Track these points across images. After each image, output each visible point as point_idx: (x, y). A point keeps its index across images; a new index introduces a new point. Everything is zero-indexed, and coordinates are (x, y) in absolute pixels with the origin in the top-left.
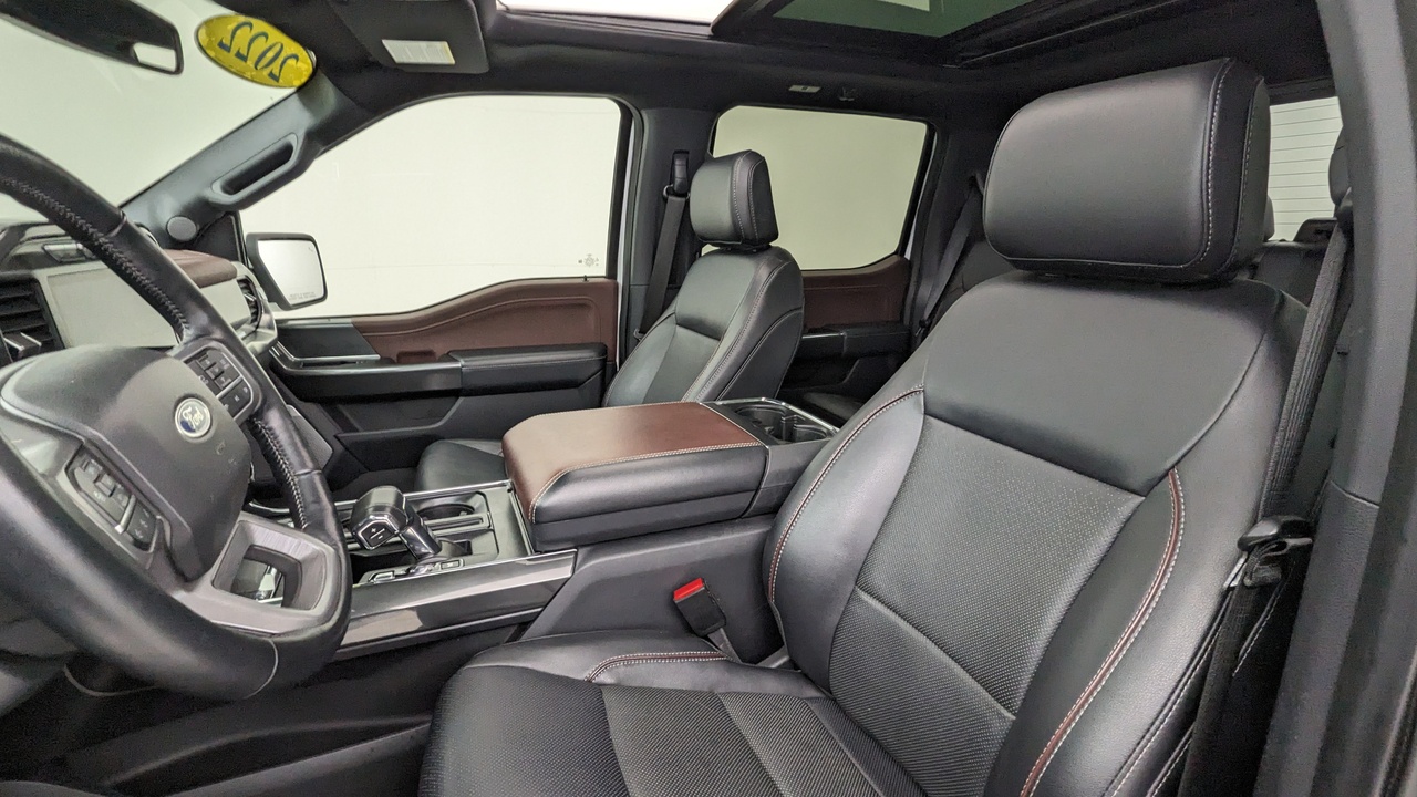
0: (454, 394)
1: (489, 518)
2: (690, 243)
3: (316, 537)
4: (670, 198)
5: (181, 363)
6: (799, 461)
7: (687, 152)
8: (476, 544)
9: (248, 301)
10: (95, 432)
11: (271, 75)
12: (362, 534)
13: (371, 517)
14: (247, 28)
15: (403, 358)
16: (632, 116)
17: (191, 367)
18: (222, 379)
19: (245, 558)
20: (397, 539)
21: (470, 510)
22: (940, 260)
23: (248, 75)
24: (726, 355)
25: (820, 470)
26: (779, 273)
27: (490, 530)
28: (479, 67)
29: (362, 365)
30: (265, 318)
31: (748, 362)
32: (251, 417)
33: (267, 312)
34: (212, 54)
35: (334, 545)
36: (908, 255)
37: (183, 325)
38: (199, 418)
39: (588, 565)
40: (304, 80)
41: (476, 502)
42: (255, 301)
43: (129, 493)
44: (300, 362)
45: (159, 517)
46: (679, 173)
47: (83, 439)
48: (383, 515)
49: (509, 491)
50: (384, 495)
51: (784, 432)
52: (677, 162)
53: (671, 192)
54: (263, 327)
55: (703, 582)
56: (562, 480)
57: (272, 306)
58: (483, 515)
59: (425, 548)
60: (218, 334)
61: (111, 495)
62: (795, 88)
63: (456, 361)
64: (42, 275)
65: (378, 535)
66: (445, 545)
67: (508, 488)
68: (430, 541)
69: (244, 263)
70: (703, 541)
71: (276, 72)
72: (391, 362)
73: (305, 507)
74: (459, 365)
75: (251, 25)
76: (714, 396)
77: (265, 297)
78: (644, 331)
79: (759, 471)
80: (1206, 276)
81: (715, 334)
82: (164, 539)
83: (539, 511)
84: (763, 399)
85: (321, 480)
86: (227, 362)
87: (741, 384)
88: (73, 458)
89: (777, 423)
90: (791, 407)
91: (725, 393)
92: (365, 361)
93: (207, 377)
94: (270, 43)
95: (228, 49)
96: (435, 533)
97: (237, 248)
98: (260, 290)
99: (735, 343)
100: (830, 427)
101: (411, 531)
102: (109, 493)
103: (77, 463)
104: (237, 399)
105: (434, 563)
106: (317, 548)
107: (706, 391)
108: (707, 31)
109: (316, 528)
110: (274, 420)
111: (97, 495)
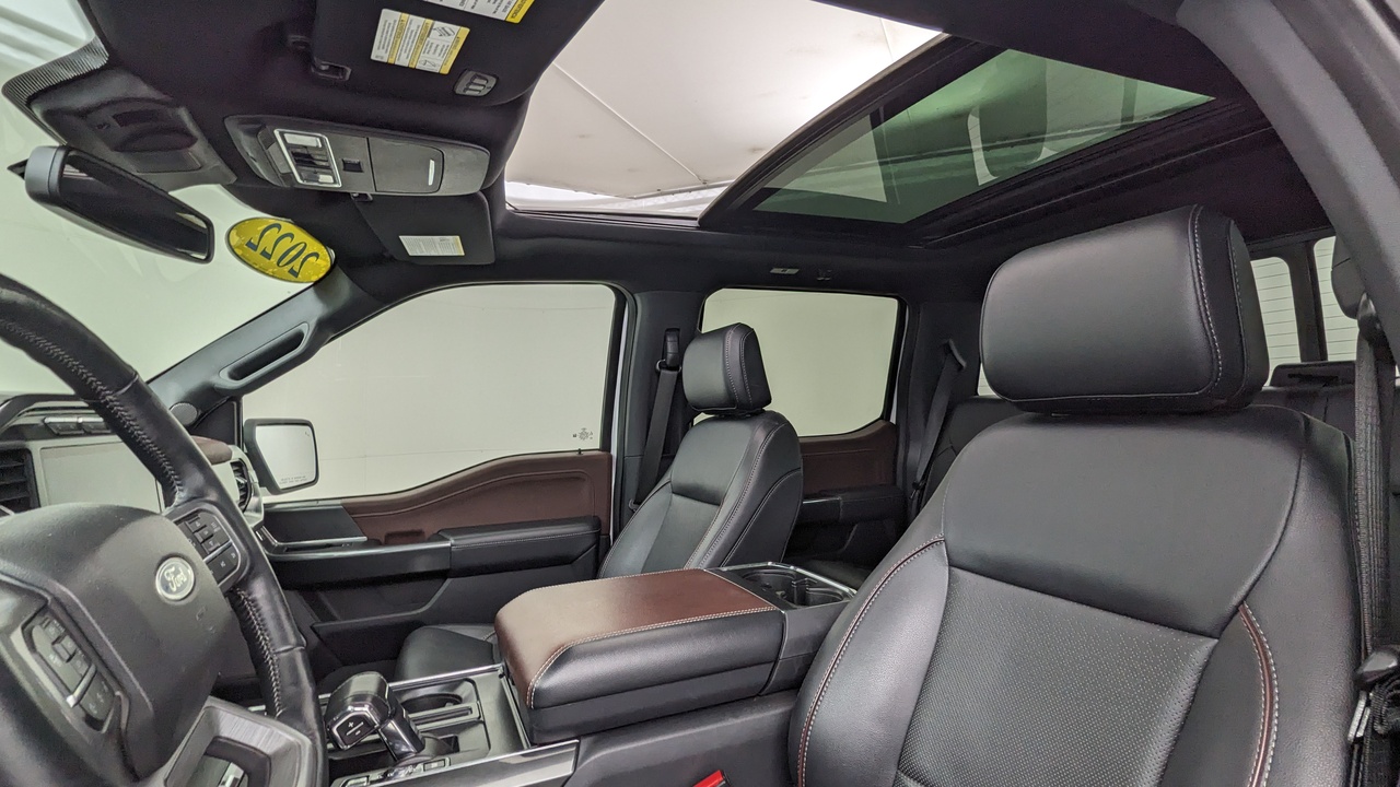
0: (442, 575)
1: (480, 708)
2: (683, 412)
3: (291, 725)
4: (663, 371)
5: (171, 524)
6: (818, 626)
7: (678, 330)
8: (465, 740)
9: (239, 483)
10: (64, 589)
11: (292, 271)
12: (338, 729)
13: (350, 708)
14: (276, 229)
15: (391, 539)
16: (625, 299)
17: (181, 528)
18: (211, 543)
19: (206, 754)
20: (377, 736)
21: (457, 700)
22: (925, 425)
23: (270, 271)
24: (728, 519)
25: (843, 634)
26: (776, 435)
27: (480, 721)
28: (487, 258)
29: (350, 548)
30: (253, 501)
31: (751, 524)
32: (234, 587)
33: (256, 495)
34: (239, 252)
35: (311, 736)
36: (893, 420)
37: (177, 488)
38: (179, 580)
39: (593, 758)
40: (321, 275)
41: (464, 690)
42: (246, 484)
43: (88, 661)
44: (283, 547)
45: (118, 693)
46: (671, 348)
47: (49, 598)
48: (363, 706)
49: (501, 676)
50: (365, 682)
51: (796, 597)
52: (669, 339)
53: (664, 366)
54: (250, 510)
55: (723, 774)
56: (563, 657)
57: (263, 490)
58: (473, 705)
59: (406, 746)
60: (213, 496)
61: (69, 660)
62: (775, 271)
63: (444, 539)
64: (35, 447)
65: (355, 729)
66: (428, 742)
67: (500, 672)
68: (413, 736)
69: (239, 446)
70: (719, 725)
71: (296, 269)
72: (378, 544)
73: (281, 690)
74: (448, 544)
75: (279, 227)
76: (717, 563)
77: (256, 480)
78: (639, 502)
79: (777, 640)
80: (1223, 402)
81: (714, 499)
82: (120, 721)
83: (538, 693)
84: (770, 564)
85: (303, 657)
86: (218, 525)
87: (744, 549)
88: (35, 615)
89: (787, 586)
90: (799, 570)
91: (728, 559)
92: (351, 543)
93: (195, 540)
94: (295, 242)
95: (255, 248)
96: (419, 727)
97: (237, 433)
98: (253, 474)
99: (736, 506)
100: (846, 589)
101: (392, 726)
102: (67, 657)
103: (38, 620)
104: (223, 564)
105: (415, 765)
106: (292, 739)
107: (710, 558)
108: (695, 223)
109: (292, 716)
110: (259, 590)
111: (54, 660)
